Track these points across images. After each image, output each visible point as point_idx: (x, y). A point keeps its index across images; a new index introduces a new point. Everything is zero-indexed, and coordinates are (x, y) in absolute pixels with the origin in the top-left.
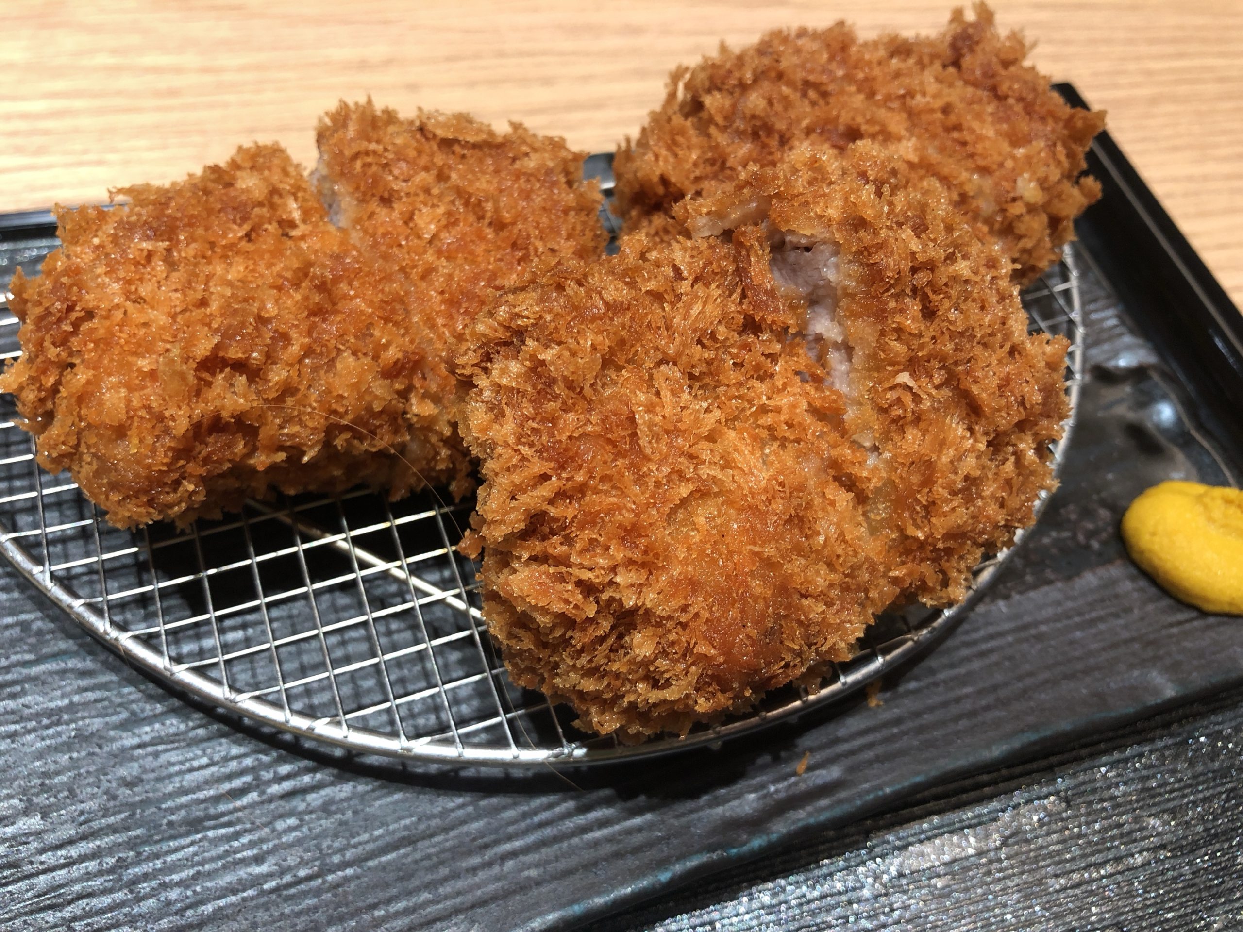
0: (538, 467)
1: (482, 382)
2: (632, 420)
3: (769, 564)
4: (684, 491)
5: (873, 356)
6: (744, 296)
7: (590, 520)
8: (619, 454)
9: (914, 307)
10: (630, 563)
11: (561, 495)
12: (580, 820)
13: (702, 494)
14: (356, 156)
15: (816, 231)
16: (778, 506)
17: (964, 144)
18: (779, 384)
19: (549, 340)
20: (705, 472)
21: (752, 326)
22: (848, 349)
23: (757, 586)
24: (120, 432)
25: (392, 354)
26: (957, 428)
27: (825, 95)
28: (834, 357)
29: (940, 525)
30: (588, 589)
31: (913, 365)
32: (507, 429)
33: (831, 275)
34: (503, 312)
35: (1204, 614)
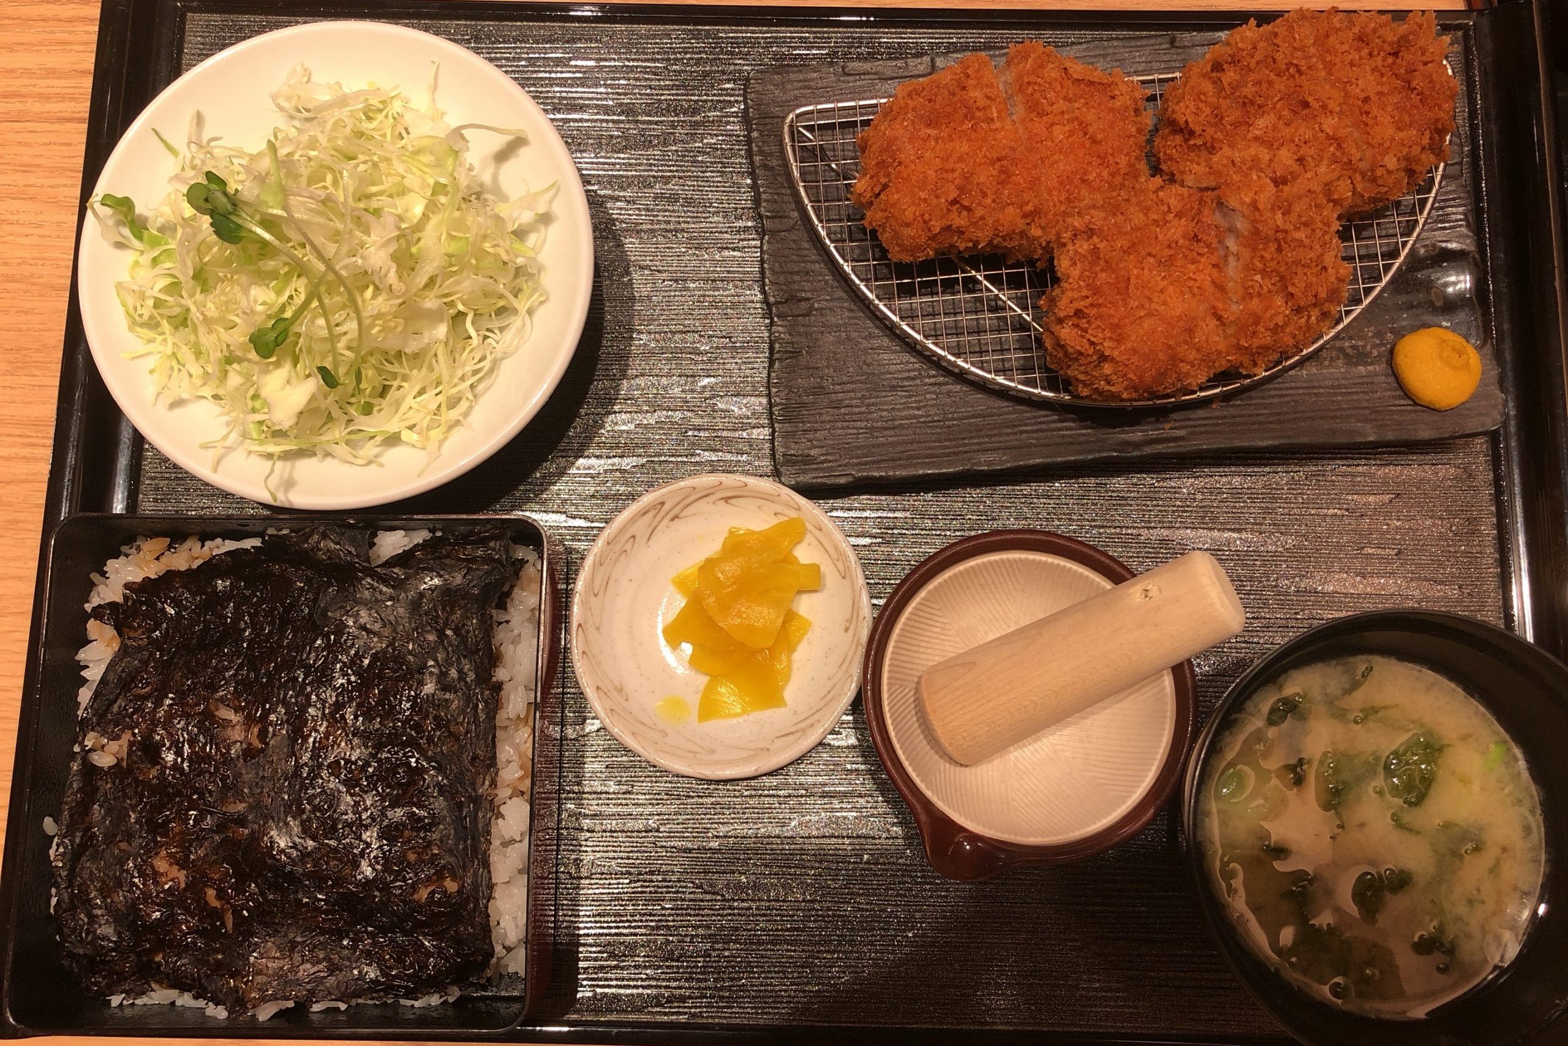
5: (1247, 265)
6: (1197, 223)
9: (1273, 247)
12: (1059, 425)
15: (1238, 206)
21: (1196, 238)
22: (1238, 256)
28: (1231, 259)
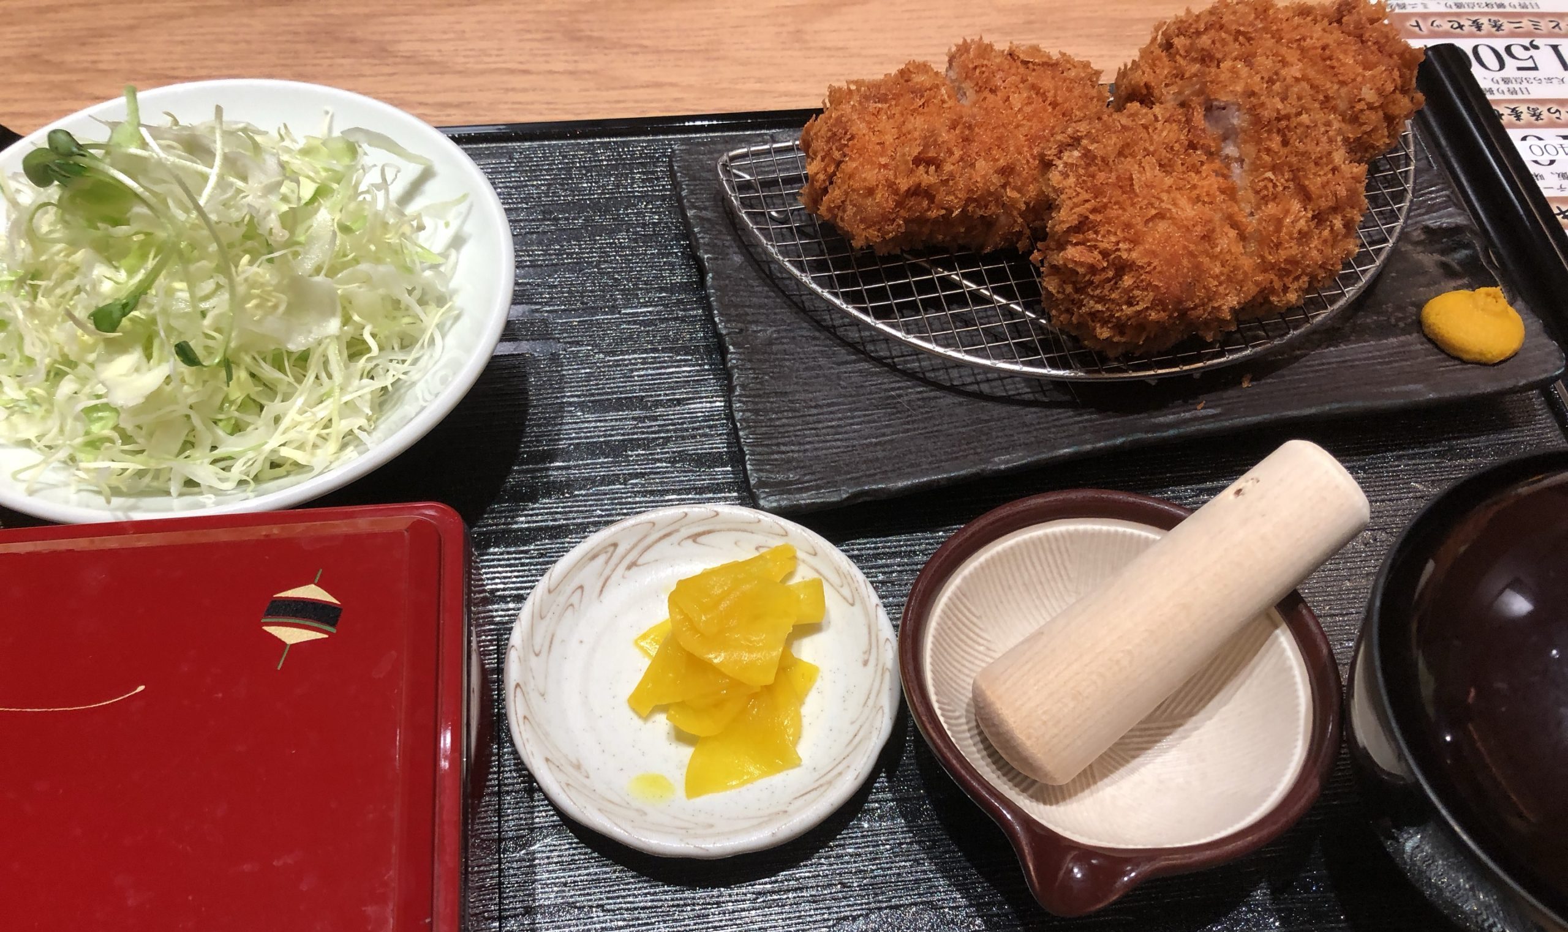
0: (1087, 196)
1: (1057, 162)
2: (1131, 179)
3: (1191, 254)
4: (1154, 212)
5: (1253, 163)
6: (1189, 131)
7: (1109, 221)
8: (1124, 193)
9: (1278, 139)
10: (1125, 240)
11: (1094, 211)
13: (1161, 216)
14: (975, 68)
15: (1230, 98)
16: (1199, 228)
17: (1333, 68)
18: (1204, 175)
19: (1094, 141)
20: (1164, 205)
21: (1192, 146)
22: (1241, 161)
23: (1185, 262)
24: (871, 192)
25: (1002, 163)
26: (1296, 206)
27: (1249, 39)
28: (1235, 166)
29: (1283, 254)
30: (1105, 254)
31: (1274, 168)
32: (1072, 180)
33: (1235, 122)
34: (1070, 131)
35: (1464, 362)
